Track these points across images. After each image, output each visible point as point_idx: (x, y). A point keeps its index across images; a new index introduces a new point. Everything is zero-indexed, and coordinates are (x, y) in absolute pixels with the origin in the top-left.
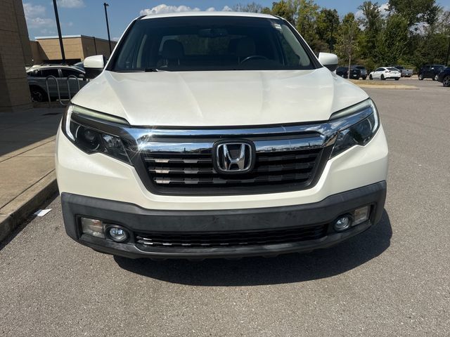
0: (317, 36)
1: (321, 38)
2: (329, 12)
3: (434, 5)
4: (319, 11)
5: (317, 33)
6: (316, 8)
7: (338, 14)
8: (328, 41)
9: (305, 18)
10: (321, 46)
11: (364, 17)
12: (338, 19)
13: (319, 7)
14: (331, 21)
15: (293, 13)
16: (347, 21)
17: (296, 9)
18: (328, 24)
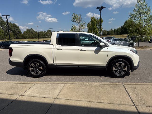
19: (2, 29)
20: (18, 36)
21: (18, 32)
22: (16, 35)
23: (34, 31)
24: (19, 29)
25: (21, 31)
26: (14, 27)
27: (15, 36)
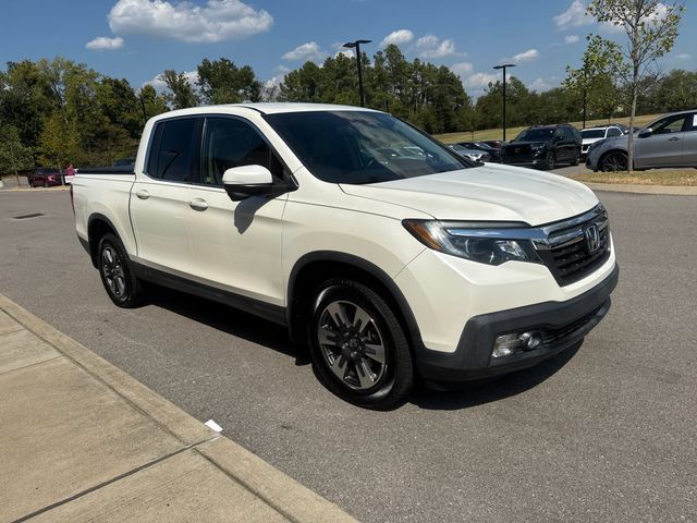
0: (107, 118)
1: (114, 121)
2: (116, 81)
3: (254, 80)
4: (99, 80)
5: (105, 114)
6: (93, 76)
7: (131, 86)
8: (125, 127)
9: (78, 91)
10: (117, 133)
11: (171, 92)
12: (132, 93)
13: (98, 74)
14: (123, 96)
15: (54, 81)
16: (146, 97)
17: (58, 75)
18: (120, 100)
19: (400, 95)
20: (455, 121)
21: (458, 101)
22: (448, 118)
23: (523, 91)
24: (461, 91)
25: (468, 95)
26: (440, 82)
27: (442, 122)
